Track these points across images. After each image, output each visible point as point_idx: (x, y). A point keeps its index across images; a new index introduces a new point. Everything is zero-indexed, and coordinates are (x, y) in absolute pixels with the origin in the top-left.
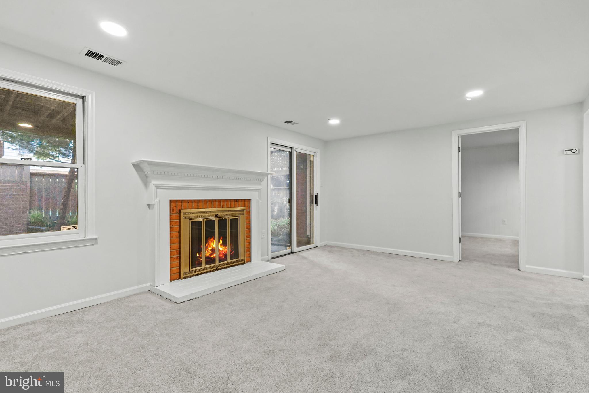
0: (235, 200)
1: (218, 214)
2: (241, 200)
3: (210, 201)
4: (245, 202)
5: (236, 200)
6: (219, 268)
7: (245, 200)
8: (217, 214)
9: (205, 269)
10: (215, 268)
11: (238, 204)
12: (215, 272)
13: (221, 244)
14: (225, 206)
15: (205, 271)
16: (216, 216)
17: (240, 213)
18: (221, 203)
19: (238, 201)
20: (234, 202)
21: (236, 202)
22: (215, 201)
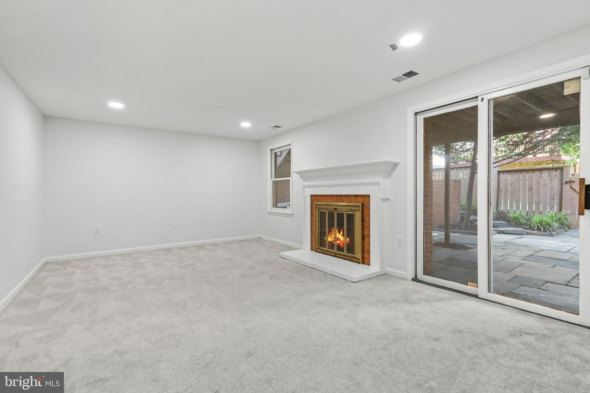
0: (354, 195)
1: (337, 207)
2: (360, 196)
3: (334, 196)
4: (365, 197)
5: (356, 196)
6: (337, 255)
7: (365, 196)
8: (335, 207)
9: (327, 251)
10: (334, 255)
11: (357, 200)
12: (334, 257)
13: (342, 234)
14: (346, 201)
15: (327, 253)
16: (336, 209)
17: (356, 209)
18: (342, 198)
19: (357, 196)
20: (353, 198)
21: (355, 198)
22: (337, 196)
